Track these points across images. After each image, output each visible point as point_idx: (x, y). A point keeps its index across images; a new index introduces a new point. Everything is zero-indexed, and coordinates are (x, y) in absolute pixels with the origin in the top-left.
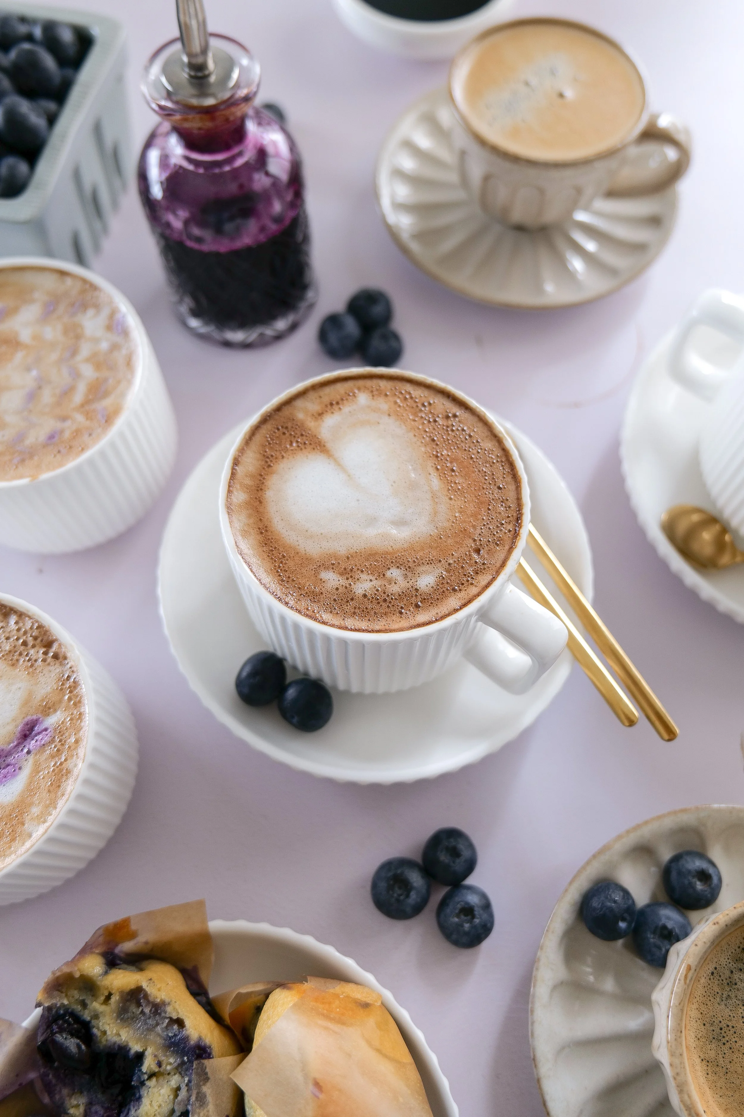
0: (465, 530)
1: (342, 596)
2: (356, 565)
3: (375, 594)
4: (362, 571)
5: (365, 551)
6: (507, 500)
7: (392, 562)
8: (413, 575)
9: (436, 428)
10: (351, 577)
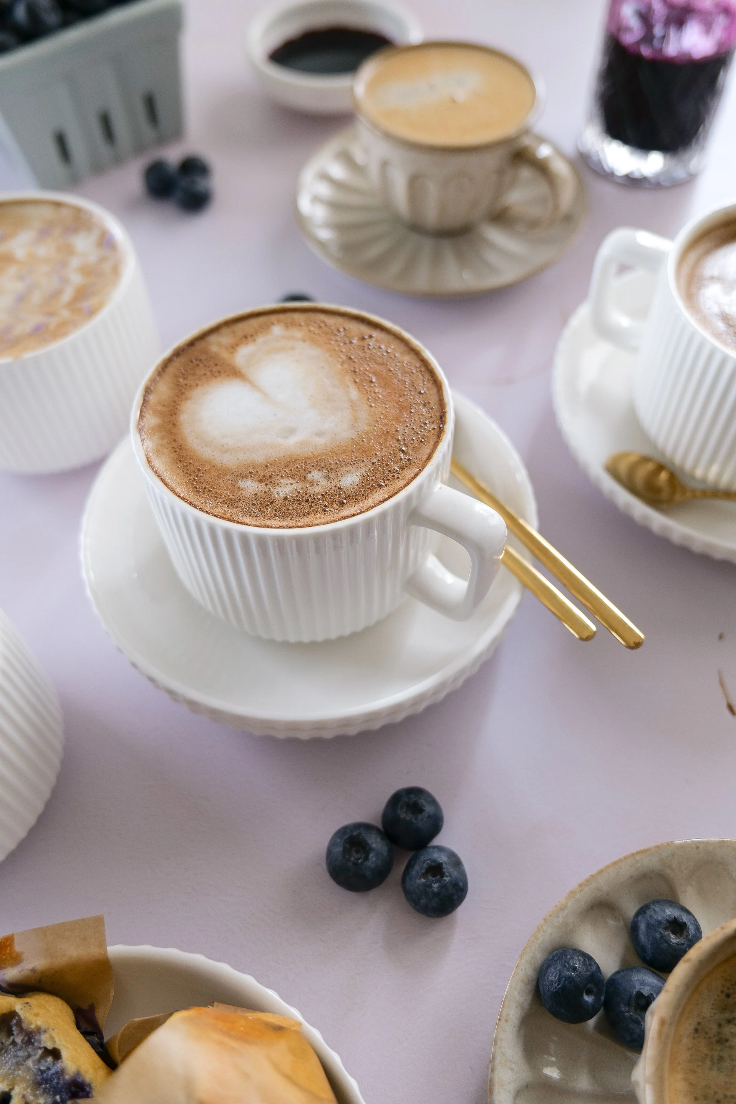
0: (388, 432)
1: (262, 500)
2: (275, 472)
3: (297, 496)
4: (282, 476)
5: (284, 459)
6: (429, 403)
7: (313, 466)
8: (336, 475)
9: (352, 348)
10: (271, 482)
